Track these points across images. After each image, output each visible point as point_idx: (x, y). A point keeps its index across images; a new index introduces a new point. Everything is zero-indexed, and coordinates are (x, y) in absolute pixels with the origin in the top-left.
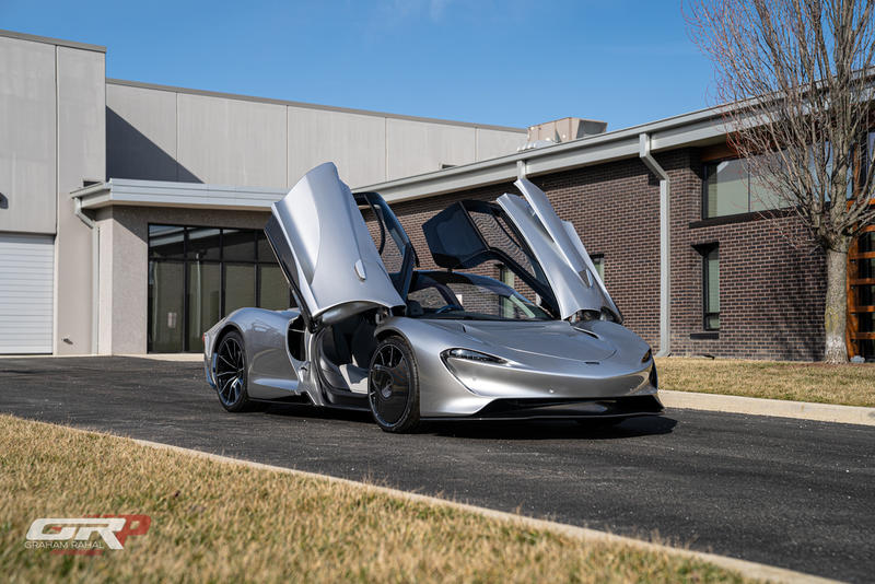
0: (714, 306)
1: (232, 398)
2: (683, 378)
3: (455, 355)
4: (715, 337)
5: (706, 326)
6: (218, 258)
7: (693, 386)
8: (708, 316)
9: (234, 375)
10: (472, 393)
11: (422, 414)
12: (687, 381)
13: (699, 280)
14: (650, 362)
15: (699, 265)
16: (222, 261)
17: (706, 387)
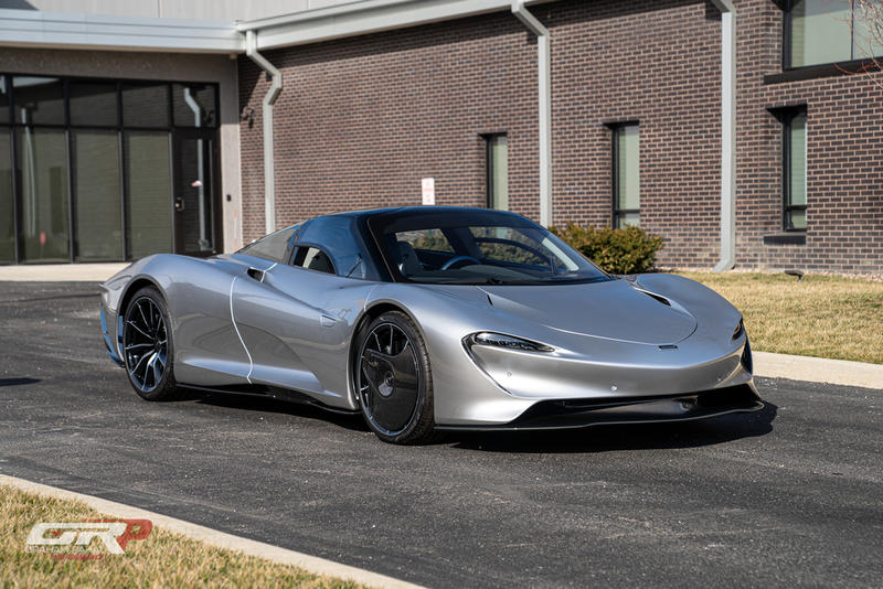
0: (800, 196)
1: (151, 382)
2: (770, 331)
3: (480, 341)
4: (801, 241)
5: (787, 225)
6: (63, 122)
7: (786, 344)
8: (790, 210)
9: (149, 349)
10: (506, 393)
11: (437, 421)
12: (777, 336)
13: (778, 159)
14: (742, 338)
15: (778, 138)
16: (69, 126)
17: (805, 346)
